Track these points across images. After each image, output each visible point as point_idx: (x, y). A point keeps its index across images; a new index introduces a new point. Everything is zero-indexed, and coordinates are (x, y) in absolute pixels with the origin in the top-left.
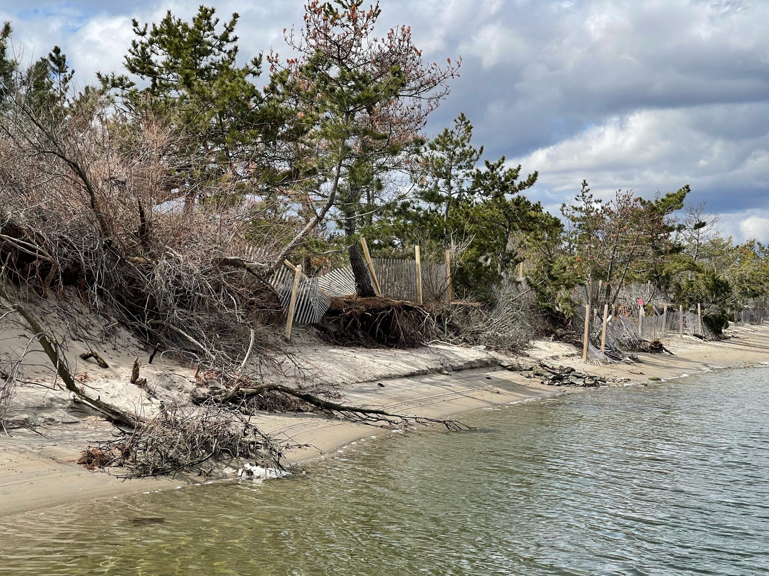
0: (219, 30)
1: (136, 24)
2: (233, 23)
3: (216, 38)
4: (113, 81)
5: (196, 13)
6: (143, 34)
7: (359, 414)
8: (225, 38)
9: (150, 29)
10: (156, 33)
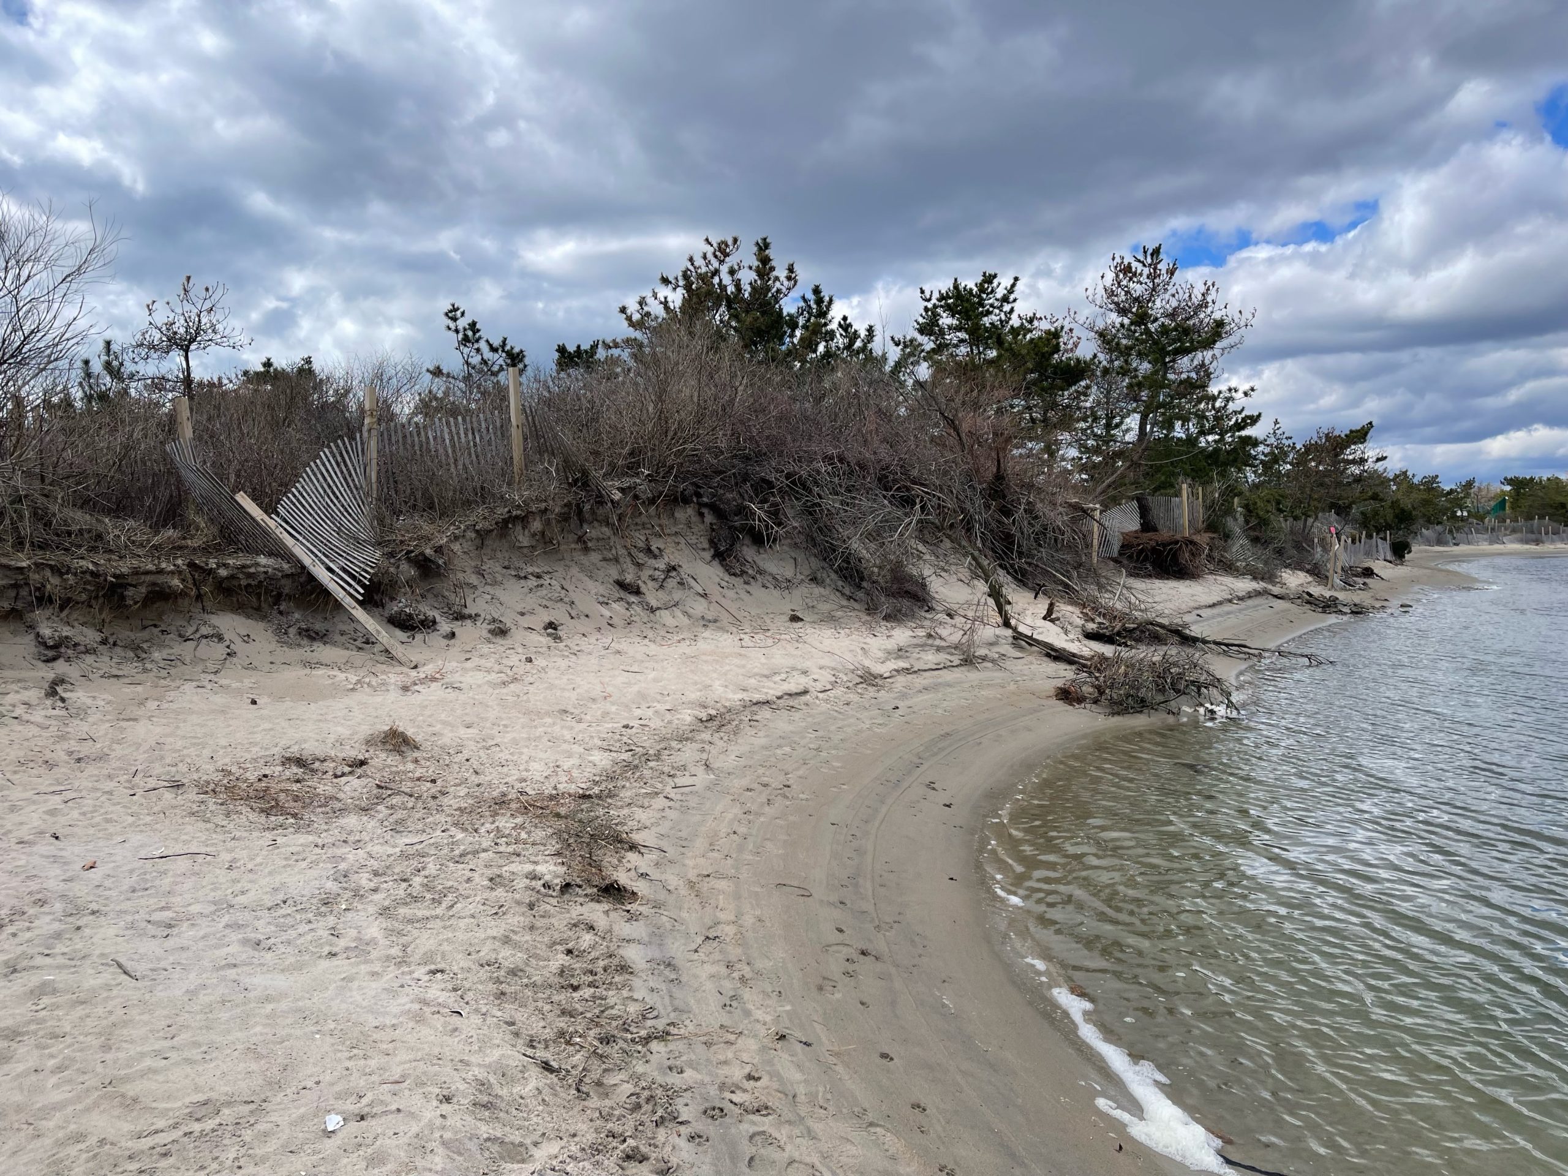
0: (1000, 293)
1: (922, 292)
2: (1013, 285)
3: (997, 300)
4: (904, 342)
5: (980, 279)
6: (929, 300)
7: (1223, 647)
8: (1005, 299)
9: (936, 295)
10: (942, 298)
